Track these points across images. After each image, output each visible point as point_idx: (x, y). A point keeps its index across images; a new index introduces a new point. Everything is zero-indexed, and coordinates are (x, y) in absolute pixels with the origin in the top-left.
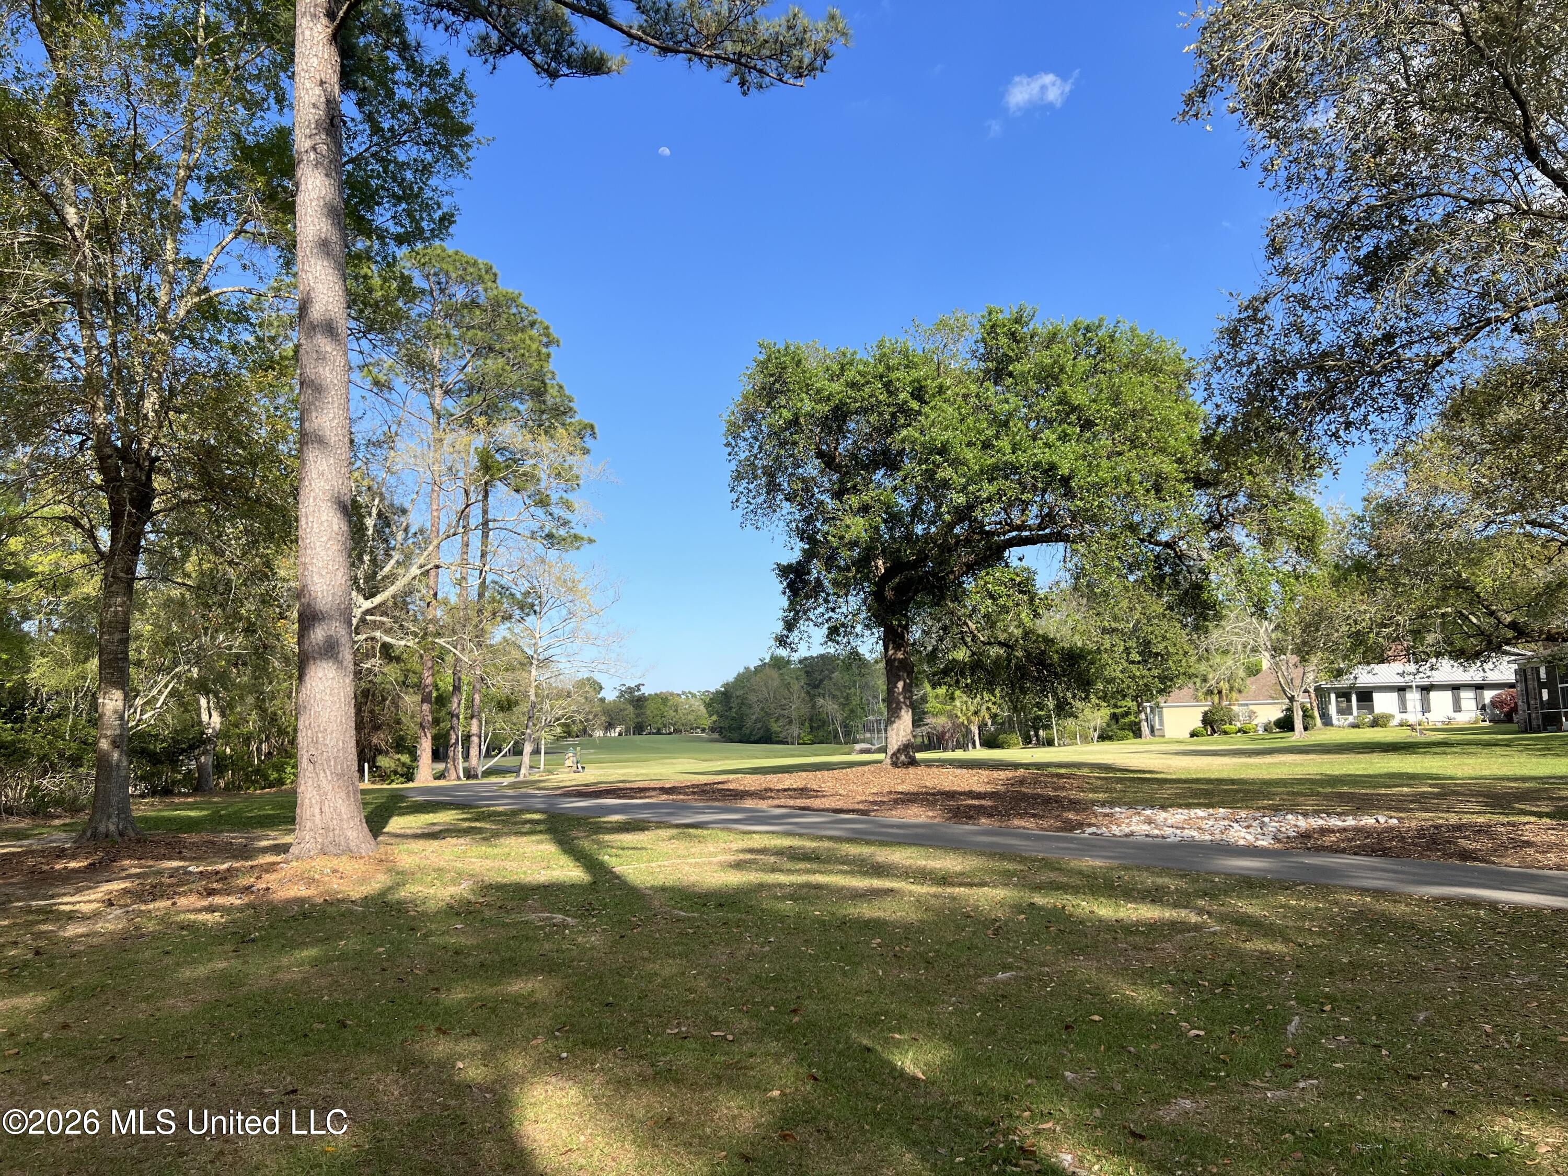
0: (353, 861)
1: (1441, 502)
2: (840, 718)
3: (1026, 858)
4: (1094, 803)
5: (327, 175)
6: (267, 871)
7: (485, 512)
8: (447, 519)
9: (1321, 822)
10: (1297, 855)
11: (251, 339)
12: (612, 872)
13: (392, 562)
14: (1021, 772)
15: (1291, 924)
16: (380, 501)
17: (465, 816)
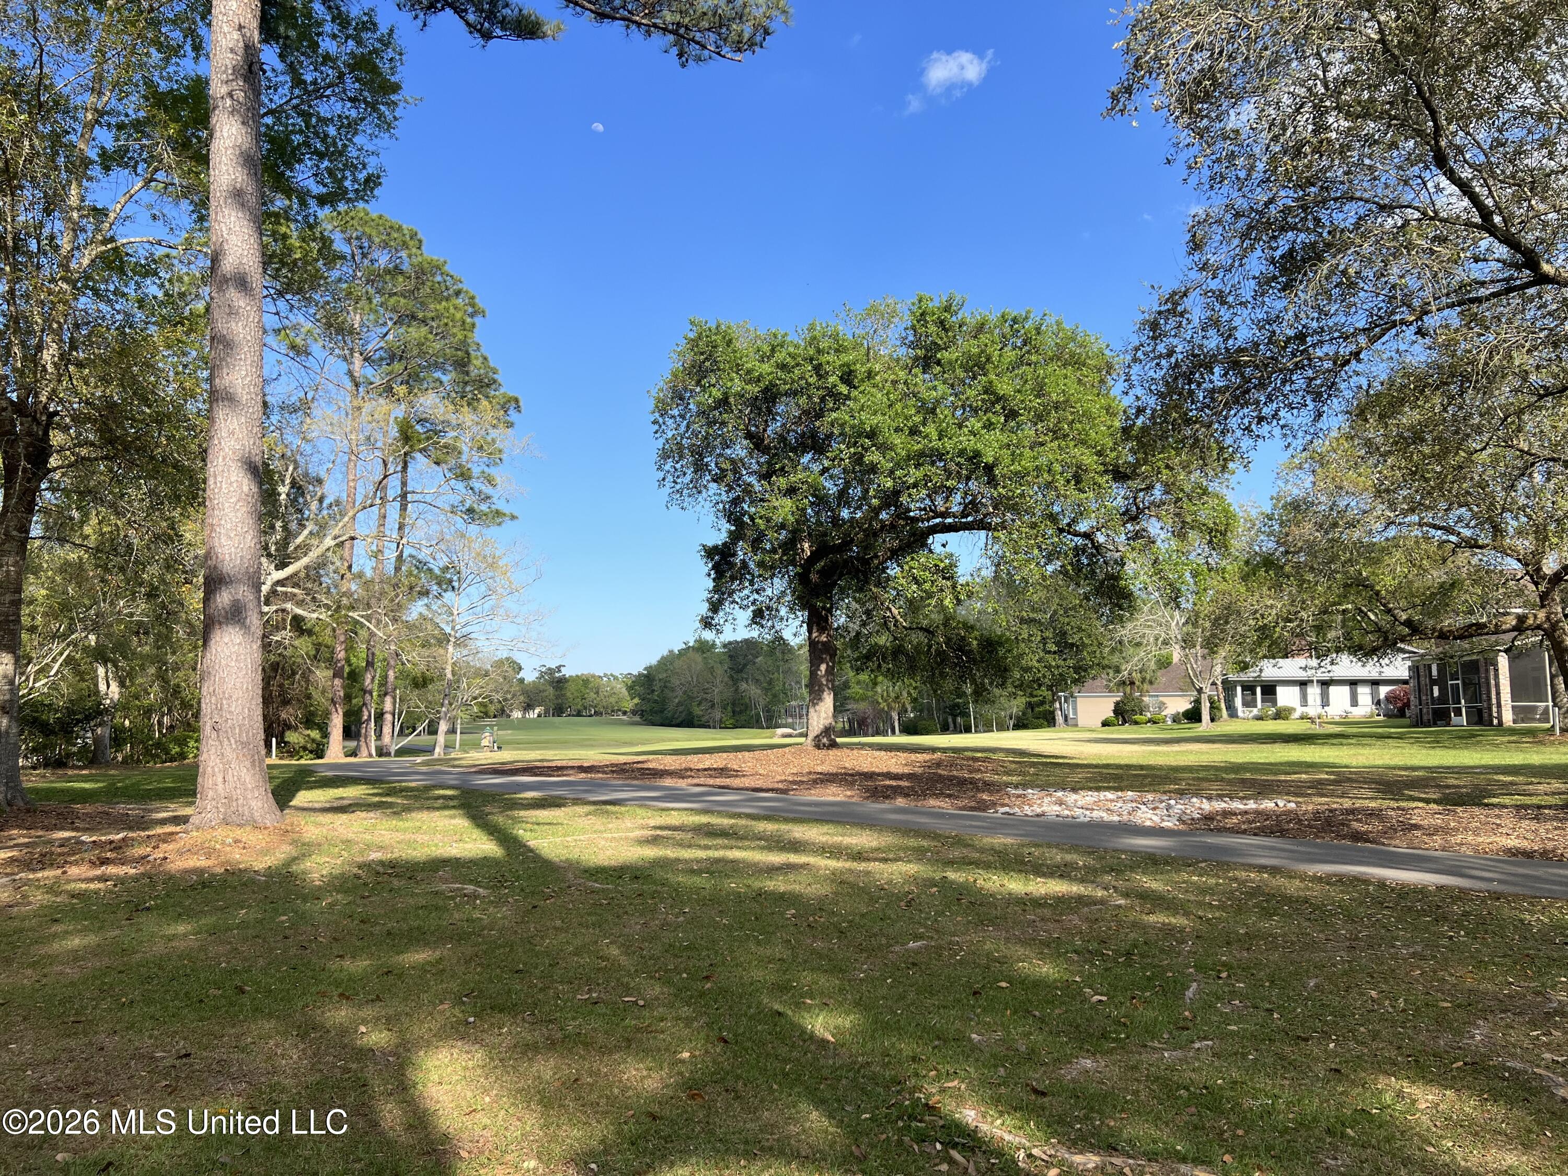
0: (257, 832)
1: (1345, 503)
2: (762, 703)
3: (940, 835)
4: (1007, 785)
5: (243, 123)
6: (165, 841)
7: (404, 484)
8: (363, 490)
9: (1224, 805)
10: (1201, 835)
11: (160, 295)
12: (525, 846)
13: (306, 532)
14: (938, 755)
15: (1193, 898)
16: (295, 469)
17: (376, 791)
